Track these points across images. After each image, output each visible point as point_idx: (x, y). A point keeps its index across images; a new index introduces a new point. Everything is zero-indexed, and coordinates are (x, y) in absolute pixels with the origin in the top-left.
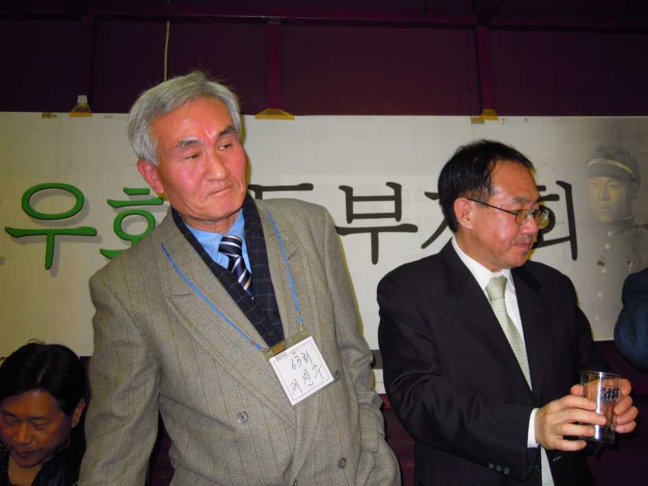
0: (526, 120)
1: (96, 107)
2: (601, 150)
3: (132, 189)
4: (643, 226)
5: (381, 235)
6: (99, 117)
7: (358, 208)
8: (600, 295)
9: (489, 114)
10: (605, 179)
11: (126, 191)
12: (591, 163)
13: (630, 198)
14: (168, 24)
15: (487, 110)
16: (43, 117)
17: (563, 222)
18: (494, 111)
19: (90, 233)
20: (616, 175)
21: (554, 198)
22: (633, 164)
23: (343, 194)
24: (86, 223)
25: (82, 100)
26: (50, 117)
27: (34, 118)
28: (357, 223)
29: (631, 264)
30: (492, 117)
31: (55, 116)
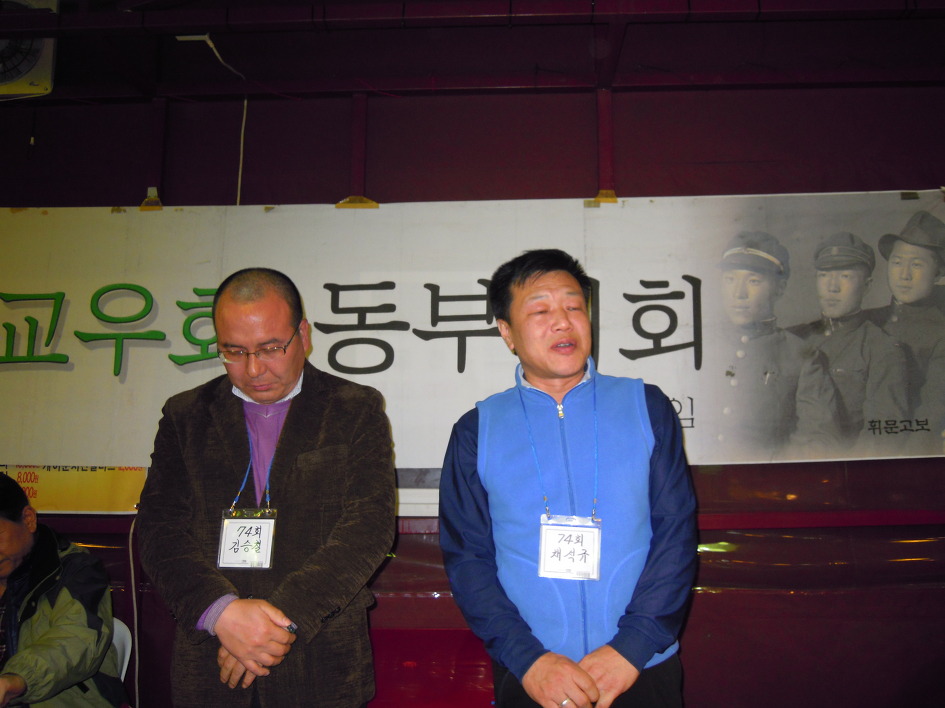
0: (651, 201)
1: (167, 199)
2: (742, 236)
3: (203, 290)
4: (787, 329)
5: (469, 340)
6: (169, 210)
7: (445, 309)
8: (726, 411)
9: (607, 196)
10: (744, 272)
11: (196, 292)
12: (728, 253)
13: (773, 296)
14: (246, 102)
15: (604, 192)
16: (112, 211)
17: (687, 324)
18: (613, 192)
19: (159, 337)
20: (758, 267)
21: (679, 295)
22: (783, 254)
23: (428, 293)
24: (155, 326)
25: (152, 192)
26: (119, 211)
27: (104, 213)
28: (442, 327)
29: (768, 375)
30: (610, 199)
31: (125, 211)
